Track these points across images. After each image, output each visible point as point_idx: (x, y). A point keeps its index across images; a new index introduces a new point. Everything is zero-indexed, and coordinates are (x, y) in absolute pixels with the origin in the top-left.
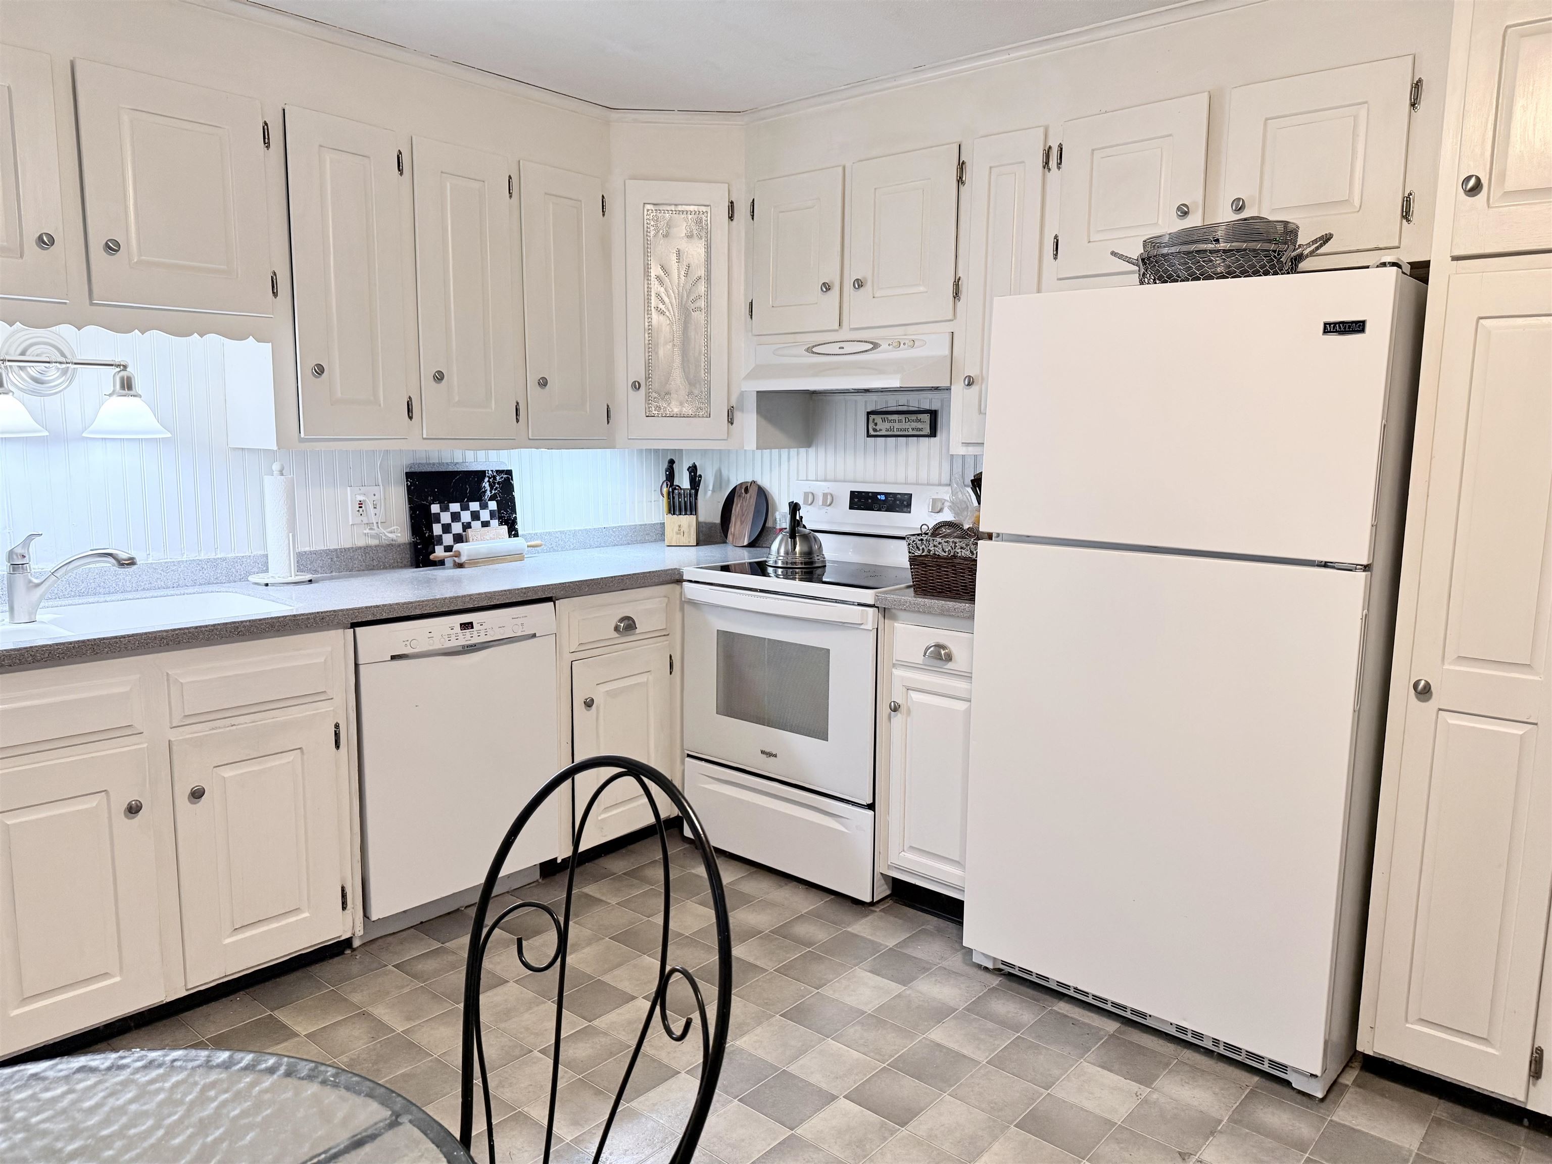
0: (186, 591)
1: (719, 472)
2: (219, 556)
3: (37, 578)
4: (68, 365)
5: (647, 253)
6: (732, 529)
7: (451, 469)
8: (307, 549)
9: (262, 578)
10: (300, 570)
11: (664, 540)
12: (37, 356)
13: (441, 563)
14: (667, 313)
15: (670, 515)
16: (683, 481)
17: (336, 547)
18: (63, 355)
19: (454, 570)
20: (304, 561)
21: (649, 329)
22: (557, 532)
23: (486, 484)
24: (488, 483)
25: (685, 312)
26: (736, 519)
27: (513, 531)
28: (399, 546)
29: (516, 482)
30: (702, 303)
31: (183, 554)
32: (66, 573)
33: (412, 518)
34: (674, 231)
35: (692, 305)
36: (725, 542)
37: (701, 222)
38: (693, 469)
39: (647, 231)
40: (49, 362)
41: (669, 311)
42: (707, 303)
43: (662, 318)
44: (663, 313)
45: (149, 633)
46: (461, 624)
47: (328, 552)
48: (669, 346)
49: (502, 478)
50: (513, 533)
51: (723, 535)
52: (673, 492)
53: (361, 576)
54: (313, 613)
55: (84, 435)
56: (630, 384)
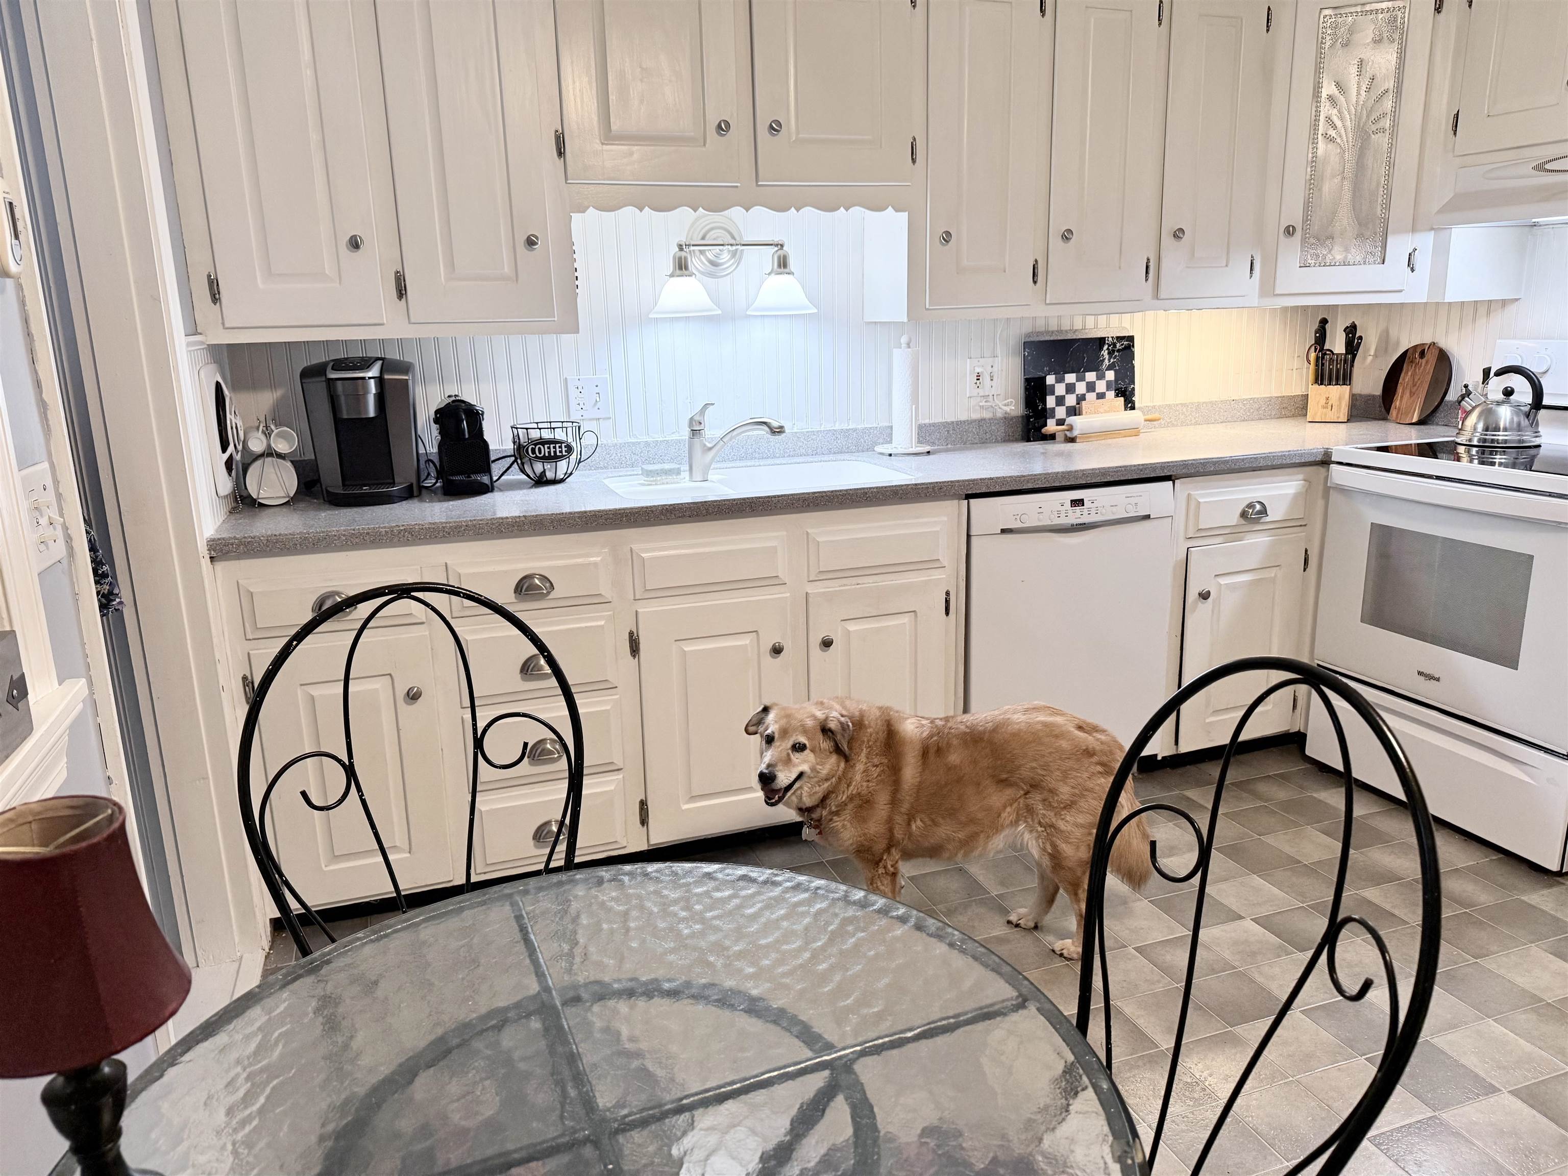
0: (823, 459)
1: (1386, 333)
2: (850, 427)
3: (709, 442)
4: (737, 247)
5: (1318, 70)
6: (1397, 403)
7: (1070, 336)
8: (927, 421)
9: (886, 448)
10: (919, 442)
11: (1306, 415)
12: (714, 239)
13: (1052, 437)
14: (1339, 140)
15: (1317, 386)
16: (1337, 344)
17: (953, 419)
18: (733, 238)
19: (1065, 444)
20: (925, 432)
21: (1312, 162)
22: (1177, 405)
23: (1105, 353)
24: (1106, 351)
25: (1363, 136)
26: (1403, 393)
27: (1130, 404)
28: (1012, 419)
29: (1137, 349)
30: (1387, 123)
31: (821, 425)
32: (731, 439)
33: (1026, 389)
34: (1356, 37)
35: (1373, 126)
36: (1385, 419)
37: (1395, 20)
38: (1351, 330)
39: (1322, 43)
40: (723, 245)
41: (1340, 136)
42: (1394, 121)
43: (1331, 146)
44: (1332, 140)
45: (794, 494)
46: (1072, 501)
47: (946, 425)
48: (1337, 180)
49: (1122, 345)
50: (1130, 405)
51: (1383, 409)
52: (1323, 358)
53: (975, 449)
54: (932, 483)
55: (749, 313)
56: (1282, 230)
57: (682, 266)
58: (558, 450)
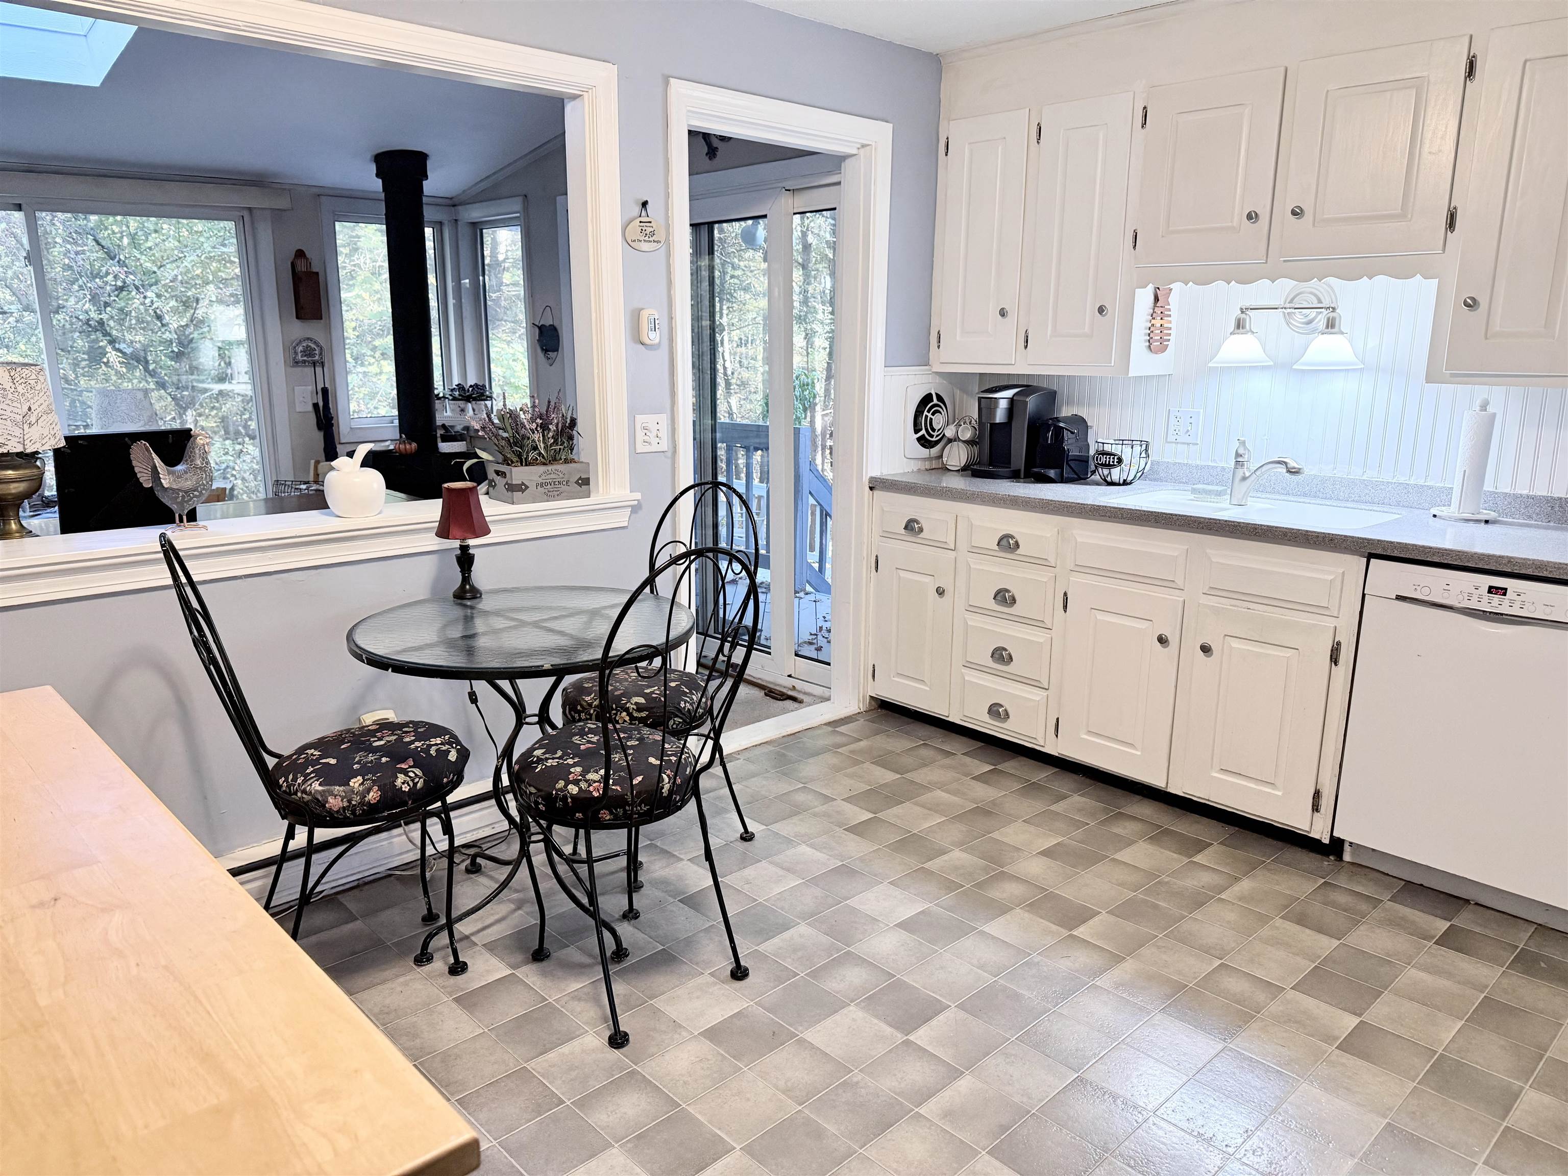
3: (1248, 473)
46: (1490, 587)
57: (1239, 325)
58: (1112, 460)
